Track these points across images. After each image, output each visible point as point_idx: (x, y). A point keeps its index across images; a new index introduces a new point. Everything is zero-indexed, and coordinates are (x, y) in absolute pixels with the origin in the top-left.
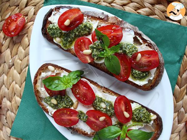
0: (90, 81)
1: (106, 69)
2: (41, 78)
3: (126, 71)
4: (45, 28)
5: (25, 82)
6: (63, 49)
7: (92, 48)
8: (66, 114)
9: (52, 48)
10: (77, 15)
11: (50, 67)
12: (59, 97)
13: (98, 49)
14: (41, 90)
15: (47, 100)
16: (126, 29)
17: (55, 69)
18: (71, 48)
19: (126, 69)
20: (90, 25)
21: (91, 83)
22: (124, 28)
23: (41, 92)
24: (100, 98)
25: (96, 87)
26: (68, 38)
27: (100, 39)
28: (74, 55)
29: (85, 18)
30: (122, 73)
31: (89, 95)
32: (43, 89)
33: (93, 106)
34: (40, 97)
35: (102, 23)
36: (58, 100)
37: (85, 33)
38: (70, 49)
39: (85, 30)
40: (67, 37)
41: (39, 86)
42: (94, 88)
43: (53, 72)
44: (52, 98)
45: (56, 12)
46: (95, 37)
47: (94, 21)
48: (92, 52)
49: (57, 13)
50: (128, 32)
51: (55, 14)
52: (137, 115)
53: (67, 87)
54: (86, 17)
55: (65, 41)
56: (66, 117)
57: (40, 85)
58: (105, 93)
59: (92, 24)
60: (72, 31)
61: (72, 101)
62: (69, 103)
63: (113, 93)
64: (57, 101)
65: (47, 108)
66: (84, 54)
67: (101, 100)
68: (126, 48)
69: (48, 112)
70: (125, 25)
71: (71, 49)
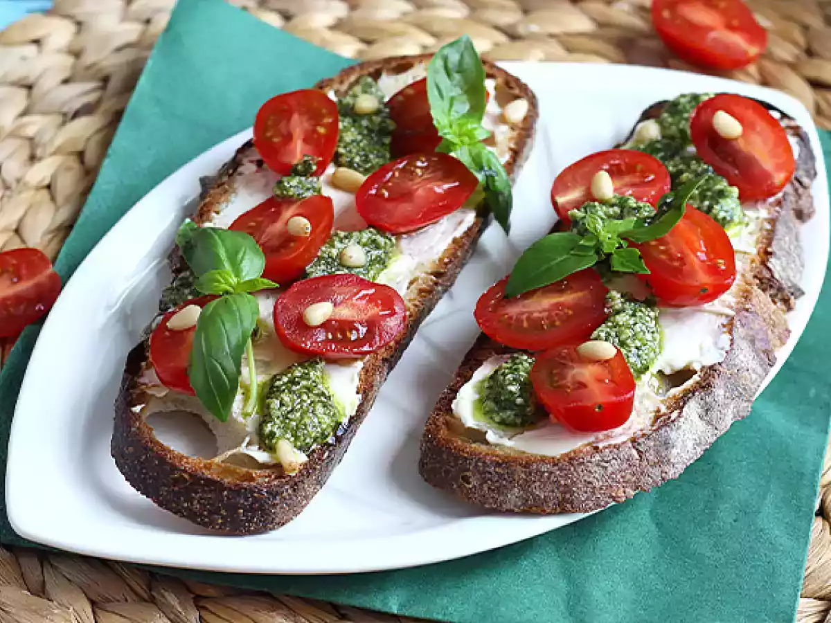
8: (317, 124)
19: (535, 322)
29: (762, 212)
30: (514, 310)
34: (378, 72)
39: (704, 198)
43: (501, 120)
48: (603, 202)
52: (304, 383)
54: (768, 216)
56: (299, 126)
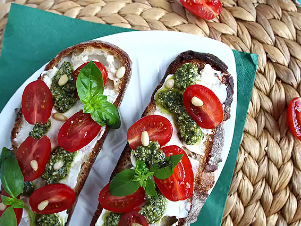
0: (100, 140)
1: (123, 167)
2: (103, 55)
3: (116, 204)
4: (192, 57)
5: (104, 23)
6: (155, 91)
7: (151, 146)
8: (42, 103)
9: (160, 71)
10: (212, 118)
11: (122, 70)
12: (71, 88)
13: (150, 157)
14: (84, 56)
15: (66, 68)
16: (189, 204)
17: (120, 79)
18: (157, 107)
19: (119, 204)
20: (196, 141)
21: (98, 141)
22: (191, 201)
23: (80, 55)
24: (72, 158)
25: (91, 151)
26: (173, 102)
27: (167, 161)
28: (144, 113)
29: (210, 131)
30: (112, 198)
31: (75, 141)
32: (85, 60)
33: (57, 148)
34: (71, 54)
35: (200, 162)
36: (66, 87)
37: (181, 132)
38: (155, 104)
39: (186, 132)
40: (175, 100)
41: (91, 51)
42: (89, 147)
43: (115, 76)
44: (70, 76)
45: (220, 77)
46: (171, 153)
47: (204, 148)
48: (146, 147)
49: (219, 79)
50: (185, 207)
51: (218, 77)
52: (46, 221)
53: (86, 103)
54: (212, 133)
55: (167, 96)
56: (36, 102)
57: (91, 54)
58: (82, 166)
59: (198, 144)
60: (185, 109)
61: (65, 111)
62: (62, 106)
63: (83, 180)
64: (66, 84)
65: (54, 67)
66: (141, 132)
67: (68, 161)
68: (154, 204)
69: (47, 69)
70: (197, 200)
71: (155, 107)
